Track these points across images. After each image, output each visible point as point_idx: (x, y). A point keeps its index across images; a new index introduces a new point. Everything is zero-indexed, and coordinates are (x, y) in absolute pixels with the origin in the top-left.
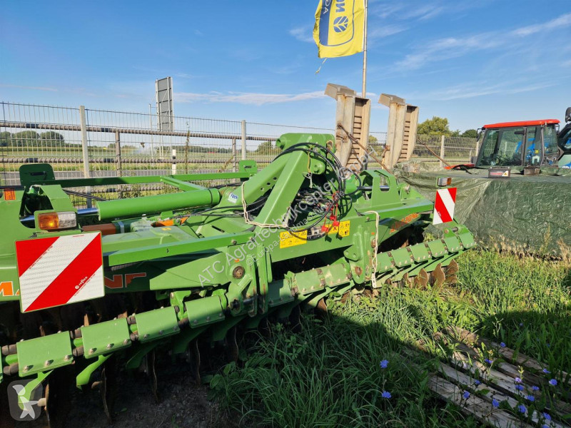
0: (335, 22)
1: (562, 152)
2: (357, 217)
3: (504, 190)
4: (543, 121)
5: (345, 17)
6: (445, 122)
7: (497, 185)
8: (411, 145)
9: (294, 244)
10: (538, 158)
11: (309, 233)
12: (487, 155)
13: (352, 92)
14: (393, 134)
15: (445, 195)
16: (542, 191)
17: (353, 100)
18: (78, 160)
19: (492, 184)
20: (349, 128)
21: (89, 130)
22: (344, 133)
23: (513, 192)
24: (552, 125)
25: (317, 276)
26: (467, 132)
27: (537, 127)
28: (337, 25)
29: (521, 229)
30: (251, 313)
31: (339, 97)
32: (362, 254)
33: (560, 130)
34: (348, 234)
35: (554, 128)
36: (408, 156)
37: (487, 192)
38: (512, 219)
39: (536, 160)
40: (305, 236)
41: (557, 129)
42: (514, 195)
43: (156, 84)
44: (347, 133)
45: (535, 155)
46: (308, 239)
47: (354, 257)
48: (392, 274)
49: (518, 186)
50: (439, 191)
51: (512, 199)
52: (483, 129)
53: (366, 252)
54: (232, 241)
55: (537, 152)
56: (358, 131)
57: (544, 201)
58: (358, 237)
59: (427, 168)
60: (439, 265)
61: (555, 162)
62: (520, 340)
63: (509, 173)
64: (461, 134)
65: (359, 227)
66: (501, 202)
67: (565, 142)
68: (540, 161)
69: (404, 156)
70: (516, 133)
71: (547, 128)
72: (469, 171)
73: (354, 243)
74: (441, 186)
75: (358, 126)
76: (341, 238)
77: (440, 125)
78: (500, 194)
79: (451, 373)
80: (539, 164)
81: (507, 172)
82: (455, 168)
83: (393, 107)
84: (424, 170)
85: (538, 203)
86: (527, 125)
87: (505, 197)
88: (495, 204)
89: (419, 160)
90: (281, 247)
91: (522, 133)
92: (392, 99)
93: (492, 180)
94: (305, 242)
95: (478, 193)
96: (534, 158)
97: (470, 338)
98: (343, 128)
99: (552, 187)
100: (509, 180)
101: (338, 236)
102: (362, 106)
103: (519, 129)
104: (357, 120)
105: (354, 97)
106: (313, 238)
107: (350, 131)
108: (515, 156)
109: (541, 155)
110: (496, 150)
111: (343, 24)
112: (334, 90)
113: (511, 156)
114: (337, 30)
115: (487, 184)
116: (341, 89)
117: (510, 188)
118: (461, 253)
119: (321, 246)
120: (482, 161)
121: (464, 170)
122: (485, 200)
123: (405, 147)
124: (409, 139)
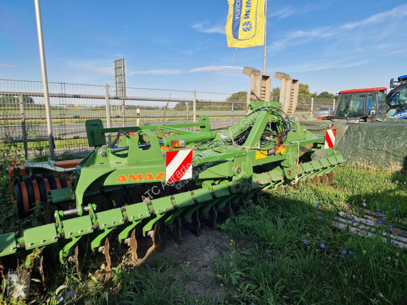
0: (243, 25)
1: (389, 107)
2: (289, 144)
3: (357, 131)
4: (377, 89)
5: (249, 22)
6: (307, 87)
7: (353, 129)
8: (295, 104)
9: (262, 157)
10: (374, 111)
11: (268, 152)
12: (342, 110)
13: (259, 72)
14: (284, 98)
15: (330, 132)
16: (379, 132)
17: (261, 77)
18: (104, 116)
19: (349, 128)
20: (258, 94)
21: (110, 99)
22: (255, 97)
23: (362, 133)
24: (382, 91)
25: (267, 176)
26: (322, 94)
27: (373, 92)
28: (245, 27)
29: (368, 155)
30: (244, 191)
31: (252, 75)
32: (292, 163)
33: (387, 94)
34: (285, 153)
35: (383, 93)
36: (293, 111)
37: (346, 133)
38: (363, 149)
39: (373, 113)
40: (266, 154)
41: (385, 93)
42: (363, 134)
43: (114, 64)
44: (257, 98)
45: (372, 110)
46: (267, 155)
47: (287, 165)
48: (302, 177)
49: (365, 129)
50: (328, 131)
51: (362, 137)
52: (340, 93)
53: (293, 163)
54: (237, 155)
55: (373, 108)
56: (263, 96)
57: (381, 138)
58: (289, 154)
59: (306, 118)
60: (325, 173)
61: (385, 114)
62: (373, 206)
63: (359, 121)
64: (318, 95)
65: (290, 149)
66: (356, 139)
67: (391, 101)
68: (376, 113)
69: (290, 111)
70: (360, 96)
71: (379, 93)
72: (333, 120)
73: (287, 158)
74: (328, 128)
75: (263, 93)
76: (281, 155)
77: (303, 89)
78: (355, 134)
79: (341, 220)
80: (375, 115)
81: (358, 120)
82: (323, 119)
83: (283, 80)
84: (304, 120)
85: (377, 139)
86: (366, 91)
87: (358, 136)
88: (352, 140)
89: (300, 113)
90: (256, 159)
91: (364, 96)
92: (282, 75)
93: (349, 125)
94: (266, 156)
95: (341, 133)
96: (371, 112)
97: (346, 206)
98: (254, 95)
99: (385, 129)
100: (360, 125)
101: (280, 154)
102: (266, 80)
103: (362, 94)
104: (263, 89)
105: (262, 75)
106: (270, 155)
107: (259, 96)
108: (359, 110)
109: (376, 109)
110: (347, 107)
111: (248, 26)
112: (248, 71)
113: (356, 110)
114: (244, 30)
115: (347, 127)
116: (253, 70)
117: (360, 130)
118: (336, 166)
119: (273, 159)
120: (339, 114)
121: (329, 119)
122: (345, 138)
123: (291, 105)
124: (293, 100)
